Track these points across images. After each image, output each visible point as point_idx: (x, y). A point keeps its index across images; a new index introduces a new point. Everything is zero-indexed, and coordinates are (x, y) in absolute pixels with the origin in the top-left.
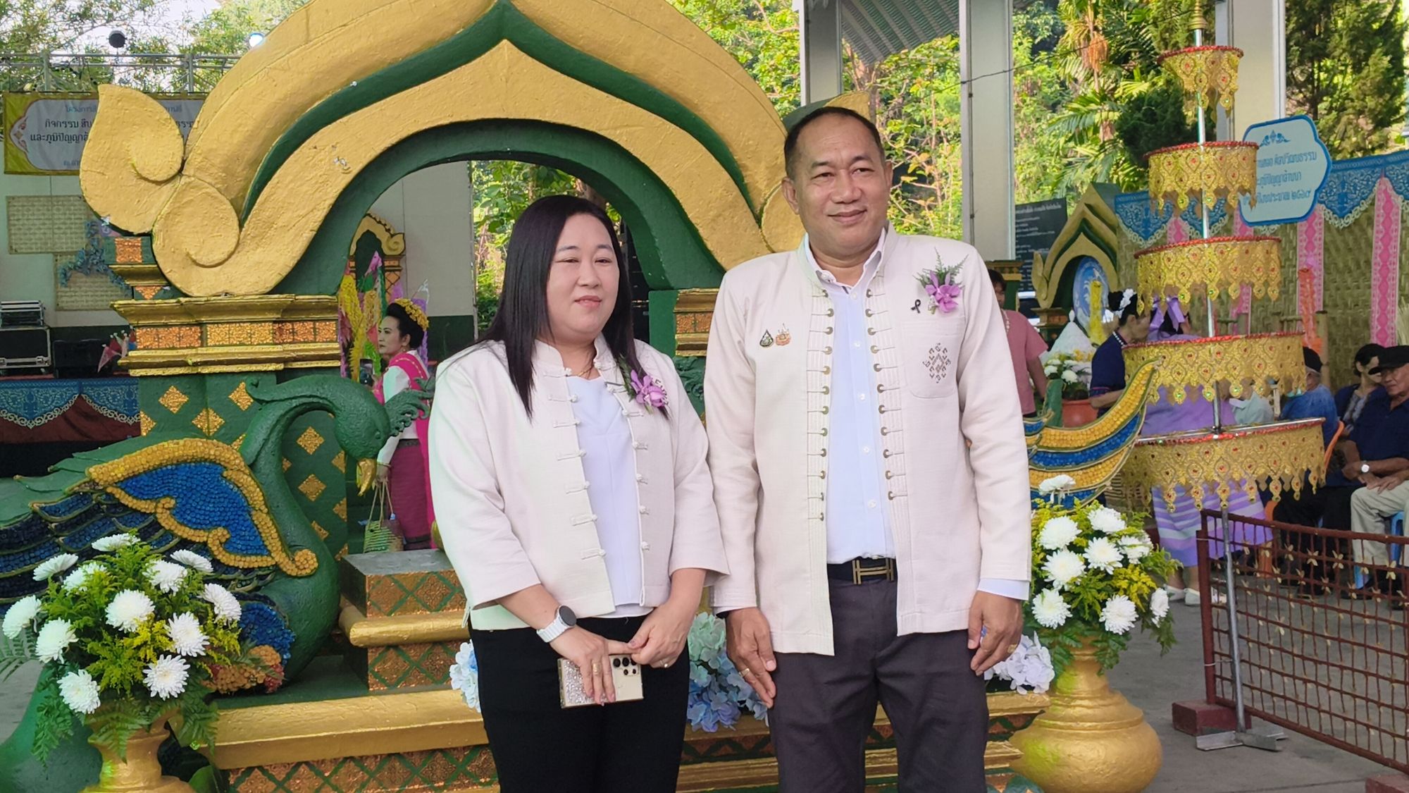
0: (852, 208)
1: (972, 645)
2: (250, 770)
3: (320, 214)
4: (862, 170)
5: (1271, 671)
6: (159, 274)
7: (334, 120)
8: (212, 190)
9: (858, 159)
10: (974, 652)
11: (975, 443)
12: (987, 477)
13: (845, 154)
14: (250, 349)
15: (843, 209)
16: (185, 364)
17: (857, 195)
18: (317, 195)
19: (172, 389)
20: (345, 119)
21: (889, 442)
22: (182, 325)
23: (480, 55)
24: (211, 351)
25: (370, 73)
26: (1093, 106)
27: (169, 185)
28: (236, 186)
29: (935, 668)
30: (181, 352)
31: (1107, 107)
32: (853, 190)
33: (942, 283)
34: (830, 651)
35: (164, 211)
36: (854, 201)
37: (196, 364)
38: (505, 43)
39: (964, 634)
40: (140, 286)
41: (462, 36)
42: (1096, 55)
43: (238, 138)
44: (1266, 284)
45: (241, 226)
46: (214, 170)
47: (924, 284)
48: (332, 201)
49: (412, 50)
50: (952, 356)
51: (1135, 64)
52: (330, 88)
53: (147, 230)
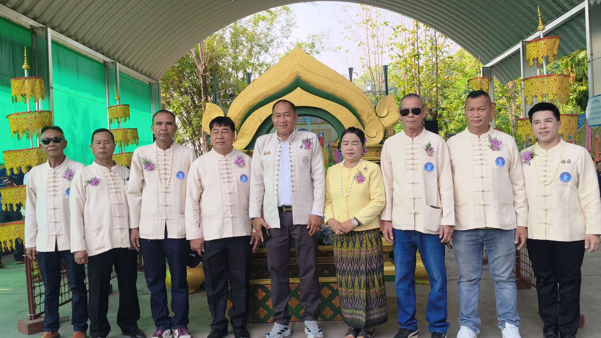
1: (307, 228)
3: (255, 131)
4: (287, 115)
7: (258, 109)
9: (286, 113)
11: (315, 180)
15: (281, 124)
18: (254, 126)
20: (260, 108)
21: (293, 179)
23: (292, 91)
25: (267, 97)
29: (303, 233)
32: (284, 120)
33: (307, 142)
34: (279, 227)
38: (299, 88)
39: (306, 225)
41: (289, 87)
42: (572, 79)
43: (237, 114)
47: (303, 142)
48: (258, 128)
49: (277, 91)
50: (309, 159)
51: (584, 81)
52: (258, 101)
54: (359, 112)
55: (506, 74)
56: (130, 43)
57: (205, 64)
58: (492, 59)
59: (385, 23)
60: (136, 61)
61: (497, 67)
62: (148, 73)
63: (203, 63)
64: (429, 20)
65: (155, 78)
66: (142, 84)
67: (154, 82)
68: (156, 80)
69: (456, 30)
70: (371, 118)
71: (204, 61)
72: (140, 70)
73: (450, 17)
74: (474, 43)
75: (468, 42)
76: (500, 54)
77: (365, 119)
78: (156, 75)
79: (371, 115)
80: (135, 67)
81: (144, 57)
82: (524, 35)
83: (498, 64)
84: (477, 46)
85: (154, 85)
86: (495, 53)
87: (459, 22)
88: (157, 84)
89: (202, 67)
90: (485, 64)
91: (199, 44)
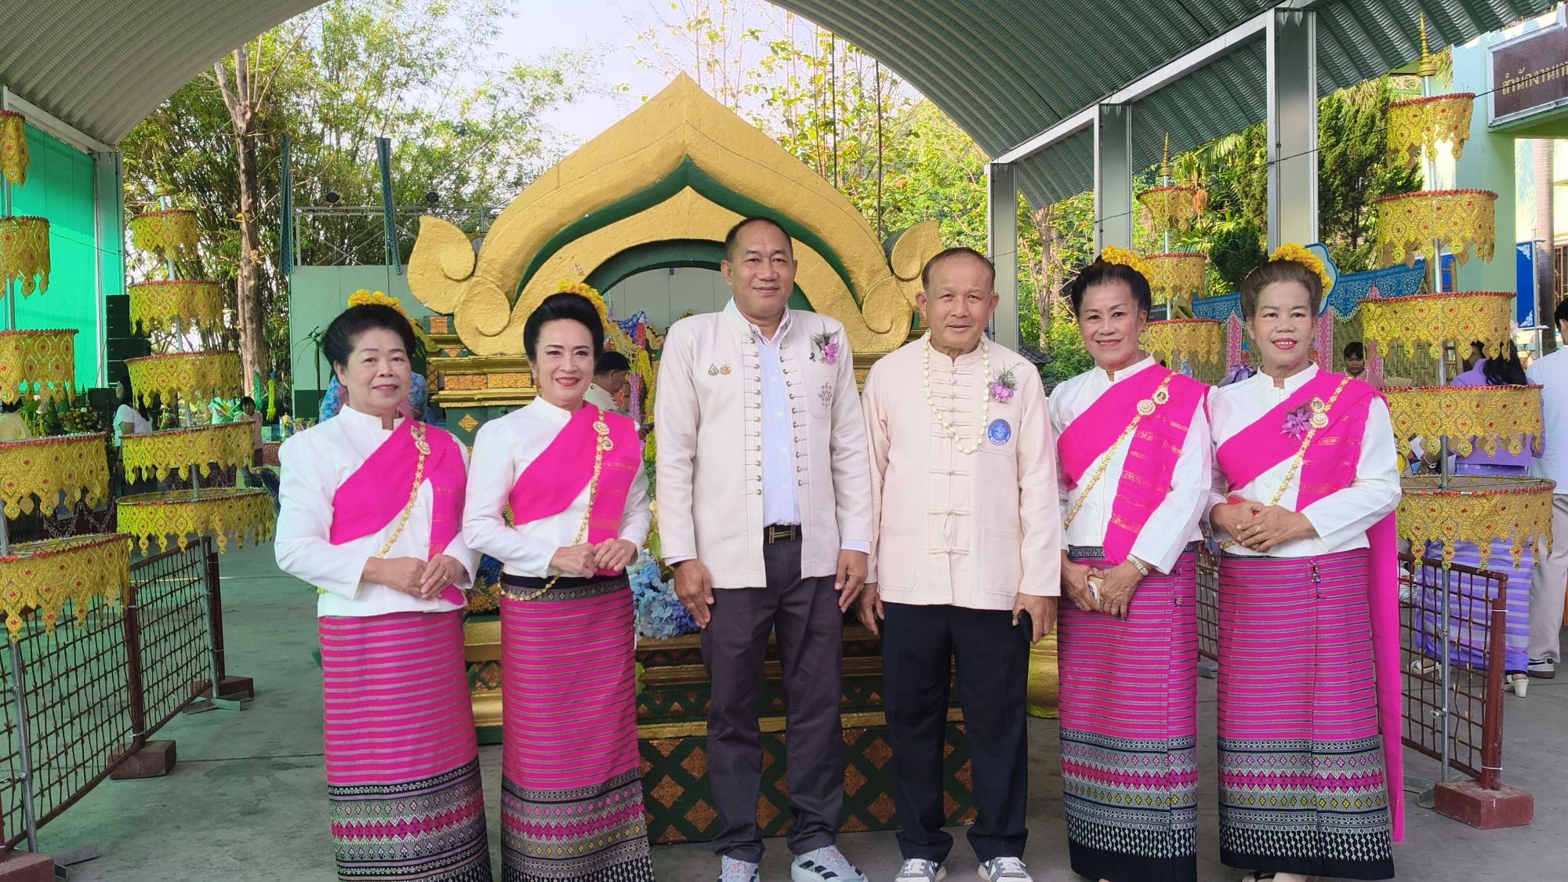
0: (770, 285)
1: (838, 586)
2: (489, 663)
4: (779, 260)
5: (1209, 622)
6: (458, 341)
7: (574, 240)
8: (493, 286)
9: (778, 252)
10: (840, 592)
12: (847, 473)
13: (769, 248)
14: (515, 390)
15: (763, 284)
16: (472, 400)
17: (775, 276)
19: (468, 416)
20: (581, 239)
22: (474, 374)
23: (670, 196)
24: (489, 391)
25: (597, 209)
26: (1196, 239)
27: (466, 283)
28: (509, 284)
30: (473, 392)
31: (1206, 240)
32: (773, 272)
33: (826, 343)
34: (763, 584)
35: (462, 299)
36: (772, 280)
37: (479, 400)
38: (688, 188)
40: (447, 348)
41: (660, 183)
42: (1199, 203)
44: (1209, 352)
45: (512, 309)
46: (495, 273)
47: (817, 342)
49: (626, 194)
50: (833, 392)
51: (1227, 210)
52: (572, 218)
53: (450, 312)
54: (847, 264)
55: (1048, 183)
56: (44, 35)
57: (253, 106)
58: (1014, 143)
59: (753, 33)
60: (55, 88)
61: (1025, 165)
62: (87, 125)
63: (248, 102)
64: (865, 33)
65: (107, 137)
66: (70, 153)
67: (104, 149)
68: (109, 145)
69: (930, 65)
70: (878, 279)
71: (252, 98)
72: (64, 112)
73: (921, 30)
74: (973, 101)
75: (958, 97)
76: (1036, 132)
77: (863, 284)
78: (108, 129)
79: (878, 271)
80: (53, 104)
81: (80, 77)
82: (1102, 88)
83: (1029, 158)
84: (980, 108)
85: (102, 156)
86: (1025, 130)
87: (941, 45)
88: (113, 154)
89: (244, 114)
90: (998, 156)
91: (236, 51)
